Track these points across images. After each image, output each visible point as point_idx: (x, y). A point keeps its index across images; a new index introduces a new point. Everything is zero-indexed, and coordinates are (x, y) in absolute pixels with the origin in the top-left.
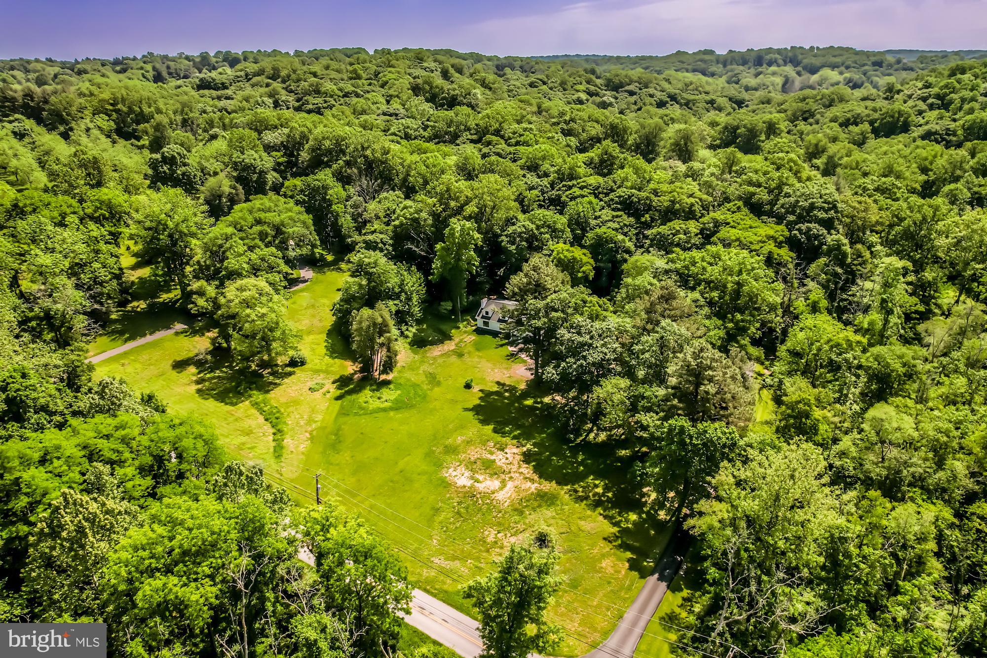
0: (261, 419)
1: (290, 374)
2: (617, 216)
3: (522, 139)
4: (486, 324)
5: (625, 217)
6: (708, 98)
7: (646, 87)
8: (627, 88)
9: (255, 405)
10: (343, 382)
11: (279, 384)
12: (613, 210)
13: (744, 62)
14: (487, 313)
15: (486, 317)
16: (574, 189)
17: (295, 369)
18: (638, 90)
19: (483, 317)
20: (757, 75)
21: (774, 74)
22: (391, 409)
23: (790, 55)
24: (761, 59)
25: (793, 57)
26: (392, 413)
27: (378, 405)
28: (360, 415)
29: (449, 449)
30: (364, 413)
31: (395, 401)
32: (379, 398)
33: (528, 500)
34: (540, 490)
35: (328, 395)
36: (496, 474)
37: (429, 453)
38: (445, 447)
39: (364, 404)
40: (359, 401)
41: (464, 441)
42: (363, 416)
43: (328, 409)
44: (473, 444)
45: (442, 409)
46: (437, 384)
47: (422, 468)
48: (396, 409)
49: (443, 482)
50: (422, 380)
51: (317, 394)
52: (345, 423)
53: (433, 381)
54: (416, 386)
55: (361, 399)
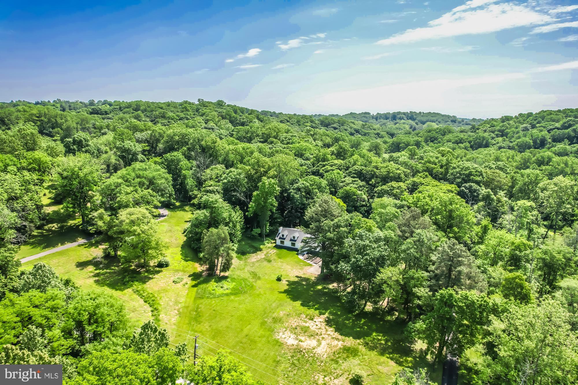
0: (142, 301)
1: (158, 272)
2: (355, 181)
3: (291, 141)
4: (282, 242)
5: (359, 181)
6: (376, 132)
7: (343, 125)
8: (332, 126)
9: (137, 292)
10: (195, 276)
11: (152, 278)
12: (352, 177)
13: (387, 118)
14: (283, 235)
15: (283, 238)
16: (327, 167)
17: (162, 269)
18: (338, 127)
19: (280, 238)
20: (396, 124)
21: (404, 123)
22: (231, 294)
23: (409, 115)
24: (395, 117)
25: (411, 116)
26: (232, 297)
27: (222, 292)
28: (211, 298)
29: (276, 320)
30: (214, 297)
31: (233, 289)
32: (222, 287)
33: (339, 353)
34: (345, 346)
35: (187, 286)
36: (313, 336)
37: (263, 323)
38: (273, 318)
39: (213, 291)
40: (208, 289)
41: (284, 314)
42: (213, 299)
43: (188, 295)
44: (292, 316)
45: (265, 294)
46: (258, 278)
47: (260, 333)
48: (235, 294)
49: (278, 342)
50: (247, 276)
51: (179, 285)
52: (201, 303)
53: (255, 276)
54: (245, 280)
55: (210, 287)
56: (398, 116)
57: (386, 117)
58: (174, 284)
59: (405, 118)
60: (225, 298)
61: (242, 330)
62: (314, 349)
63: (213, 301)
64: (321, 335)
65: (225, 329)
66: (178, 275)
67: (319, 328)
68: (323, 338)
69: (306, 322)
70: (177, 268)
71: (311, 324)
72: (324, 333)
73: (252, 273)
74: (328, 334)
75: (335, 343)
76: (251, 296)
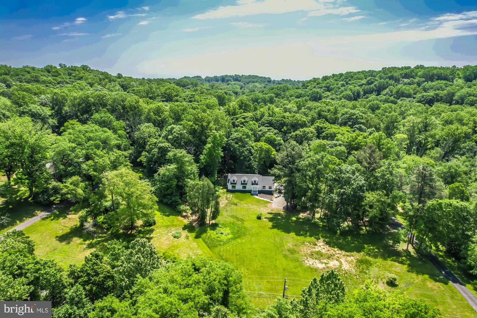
4: (234, 187)
7: (196, 86)
10: (189, 228)
11: (151, 238)
14: (234, 181)
15: (234, 184)
16: (240, 119)
17: (153, 227)
18: (192, 88)
19: (231, 183)
23: (235, 78)
24: (224, 79)
25: (237, 78)
26: (239, 240)
27: (226, 237)
28: (223, 245)
29: (292, 252)
30: (225, 244)
31: (233, 233)
32: (222, 233)
33: (359, 266)
34: (357, 259)
35: (190, 238)
36: (329, 257)
37: (285, 256)
38: (289, 251)
39: (218, 239)
40: (213, 237)
41: (293, 245)
42: (225, 245)
43: (199, 246)
44: (299, 246)
45: (261, 232)
46: (242, 220)
47: (292, 265)
48: (239, 237)
49: (311, 269)
50: (232, 220)
51: (183, 239)
52: (220, 251)
53: (238, 219)
54: (233, 223)
55: (213, 236)
56: (227, 78)
57: (216, 79)
58: (176, 239)
59: (232, 80)
60: (233, 242)
61: (276, 266)
62: (341, 267)
63: (228, 247)
64: (334, 255)
65: (262, 269)
66: (172, 230)
67: (329, 250)
68: (338, 257)
69: (315, 248)
70: (165, 224)
71: (320, 249)
72: (334, 253)
73: (232, 216)
74: (339, 254)
75: (349, 259)
76: (252, 236)
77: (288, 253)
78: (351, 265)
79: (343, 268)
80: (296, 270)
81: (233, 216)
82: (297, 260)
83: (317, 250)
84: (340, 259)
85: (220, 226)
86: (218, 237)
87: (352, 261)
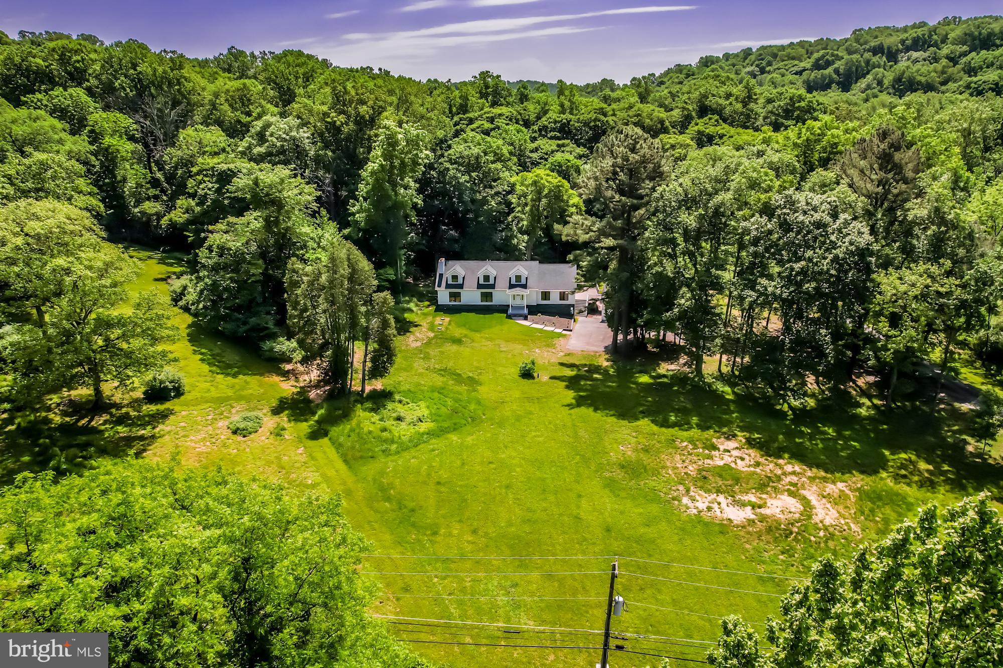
1: (163, 416)
4: (455, 296)
14: (453, 279)
15: (456, 285)
16: (478, 123)
19: (448, 286)
26: (454, 437)
27: (412, 430)
28: (398, 453)
29: (633, 469)
30: (404, 448)
31: (435, 417)
32: (399, 419)
33: (872, 511)
34: (858, 490)
35: (287, 435)
36: (765, 485)
37: (611, 485)
38: (623, 467)
39: (384, 434)
40: (366, 430)
41: (636, 450)
42: (406, 454)
43: (313, 458)
44: (658, 452)
45: (531, 413)
46: (472, 382)
47: (635, 512)
48: (455, 429)
49: (706, 524)
50: (439, 381)
51: (262, 438)
52: (382, 473)
53: (458, 378)
54: (441, 390)
55: (367, 427)
58: (240, 438)
60: (434, 442)
61: (577, 518)
62: (810, 517)
63: (412, 459)
64: (779, 479)
65: (527, 528)
66: (234, 411)
67: (758, 464)
68: (795, 485)
69: (711, 457)
70: (214, 393)
71: (727, 459)
72: (779, 472)
73: (443, 372)
74: (794, 473)
75: (830, 488)
76: (501, 424)
77: (619, 474)
78: (841, 508)
79: (816, 519)
80: (650, 532)
81: (445, 370)
82: (652, 497)
83: (721, 463)
84: (803, 492)
85: (397, 397)
86: (384, 430)
87: (842, 496)
